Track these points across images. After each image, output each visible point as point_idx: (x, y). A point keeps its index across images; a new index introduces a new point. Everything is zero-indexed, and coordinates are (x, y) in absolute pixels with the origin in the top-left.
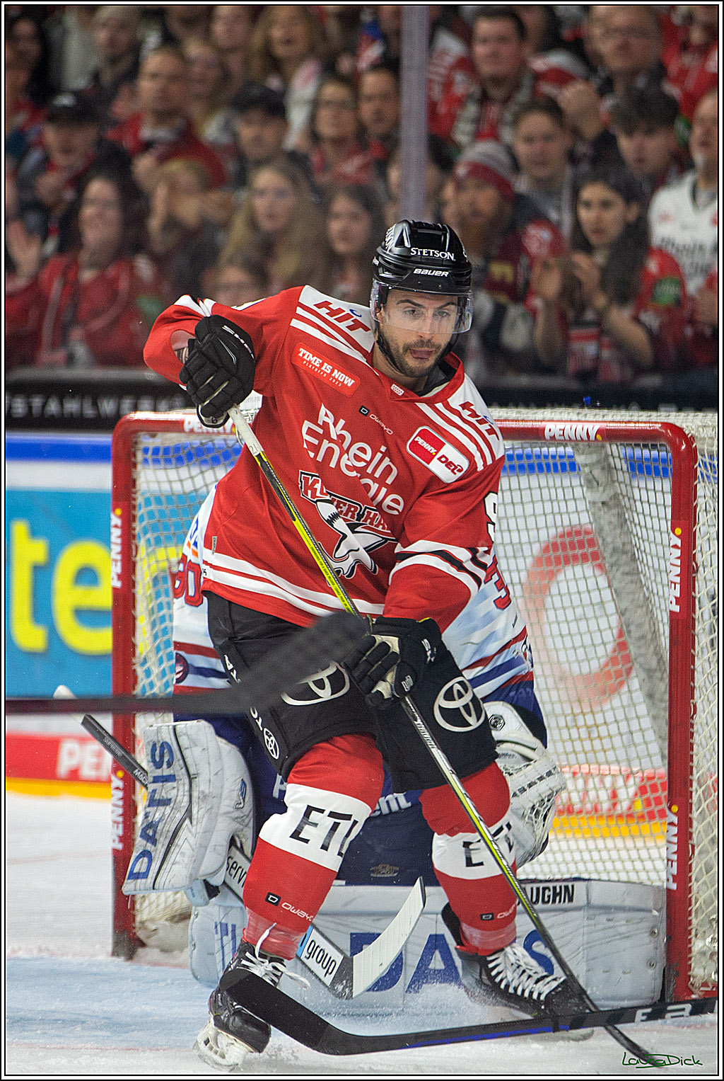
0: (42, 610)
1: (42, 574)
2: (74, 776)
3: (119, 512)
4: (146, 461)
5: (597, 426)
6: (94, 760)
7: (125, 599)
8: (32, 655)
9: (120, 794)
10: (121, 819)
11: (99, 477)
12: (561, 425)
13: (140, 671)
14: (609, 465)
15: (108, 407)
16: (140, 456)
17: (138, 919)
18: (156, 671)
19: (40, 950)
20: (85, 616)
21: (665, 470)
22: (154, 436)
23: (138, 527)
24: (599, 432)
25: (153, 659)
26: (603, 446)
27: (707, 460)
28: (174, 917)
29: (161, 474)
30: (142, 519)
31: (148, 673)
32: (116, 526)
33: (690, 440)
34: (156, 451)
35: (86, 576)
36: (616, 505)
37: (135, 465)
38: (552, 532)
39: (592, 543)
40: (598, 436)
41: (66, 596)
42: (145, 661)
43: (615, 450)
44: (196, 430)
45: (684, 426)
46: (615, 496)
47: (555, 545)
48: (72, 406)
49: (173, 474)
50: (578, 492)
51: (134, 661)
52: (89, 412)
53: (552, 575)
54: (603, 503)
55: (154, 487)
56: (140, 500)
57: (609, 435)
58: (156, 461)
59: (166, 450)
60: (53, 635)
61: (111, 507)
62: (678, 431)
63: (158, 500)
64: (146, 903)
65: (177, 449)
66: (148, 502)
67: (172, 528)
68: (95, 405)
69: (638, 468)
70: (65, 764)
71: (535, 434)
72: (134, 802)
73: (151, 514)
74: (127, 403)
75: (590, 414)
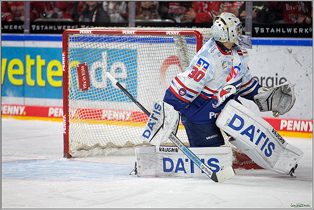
0: (44, 77)
1: (44, 68)
2: (52, 116)
3: (64, 53)
4: (71, 41)
5: (179, 31)
6: (57, 112)
7: (66, 74)
8: (42, 87)
9: (65, 120)
10: (65, 126)
11: (59, 45)
12: (170, 31)
13: (70, 91)
14: (182, 41)
15: (59, 28)
16: (69, 40)
17: (70, 150)
18: (73, 91)
19: (46, 158)
20: (55, 78)
21: (195, 42)
22: (72, 35)
23: (69, 56)
24: (179, 33)
25: (73, 88)
26: (180, 36)
27: (205, 39)
28: (78, 149)
29: (74, 44)
30: (70, 55)
31: (72, 91)
32: (63, 56)
33: (201, 35)
34: (73, 38)
35: (55, 68)
36: (184, 50)
37: (68, 42)
38: (166, 57)
39: (178, 59)
40: (179, 34)
41: (50, 73)
42: (71, 89)
43: (183, 37)
44: (83, 33)
45: (199, 31)
46: (183, 48)
47: (167, 60)
48: (51, 28)
49: (77, 43)
50: (174, 47)
51: (68, 88)
52: (55, 29)
53: (166, 67)
54: (180, 50)
55: (73, 47)
56: (69, 50)
57: (182, 33)
58: (73, 41)
59: (76, 38)
60: (47, 82)
61: (62, 52)
62: (198, 32)
63: (74, 50)
64: (72, 146)
65: (78, 38)
66: (71, 50)
67: (77, 57)
68: (56, 27)
69: (188, 42)
70: (50, 114)
71: (164, 33)
72: (69, 122)
73: (72, 53)
74: (64, 27)
75: (177, 29)
